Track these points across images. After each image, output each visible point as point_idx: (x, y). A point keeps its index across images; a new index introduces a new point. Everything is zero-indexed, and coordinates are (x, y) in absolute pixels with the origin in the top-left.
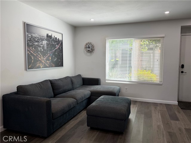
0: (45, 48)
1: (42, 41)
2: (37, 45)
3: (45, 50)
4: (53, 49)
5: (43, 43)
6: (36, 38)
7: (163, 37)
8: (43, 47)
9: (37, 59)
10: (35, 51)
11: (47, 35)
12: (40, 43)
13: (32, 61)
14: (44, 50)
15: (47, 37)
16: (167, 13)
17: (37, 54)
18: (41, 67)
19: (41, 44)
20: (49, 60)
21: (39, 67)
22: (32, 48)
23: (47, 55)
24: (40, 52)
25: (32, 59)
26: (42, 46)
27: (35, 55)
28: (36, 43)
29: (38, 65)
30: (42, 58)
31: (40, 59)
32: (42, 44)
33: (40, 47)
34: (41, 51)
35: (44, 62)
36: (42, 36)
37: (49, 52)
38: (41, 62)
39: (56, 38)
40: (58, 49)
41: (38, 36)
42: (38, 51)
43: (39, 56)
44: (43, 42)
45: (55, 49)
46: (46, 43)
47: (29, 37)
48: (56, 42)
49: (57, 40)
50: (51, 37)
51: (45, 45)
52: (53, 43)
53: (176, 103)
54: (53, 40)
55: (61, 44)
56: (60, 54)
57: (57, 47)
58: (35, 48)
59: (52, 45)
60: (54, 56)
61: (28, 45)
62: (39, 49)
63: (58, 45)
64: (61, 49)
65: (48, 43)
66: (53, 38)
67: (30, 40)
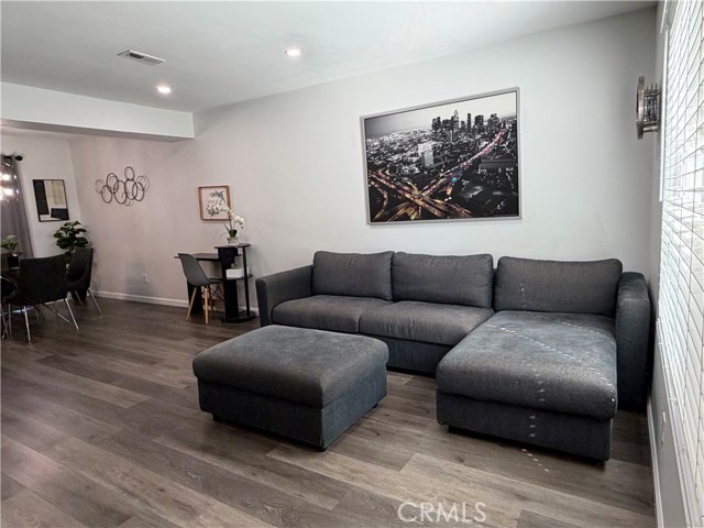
0: (429, 161)
1: (415, 144)
2: (399, 161)
3: (429, 170)
4: (465, 160)
5: (420, 152)
6: (394, 143)
8: (420, 163)
9: (399, 197)
10: (392, 178)
11: (437, 124)
12: (410, 153)
13: (385, 203)
14: (422, 170)
15: (436, 129)
17: (398, 184)
18: (413, 217)
19: (412, 156)
20: (443, 196)
21: (406, 218)
22: (383, 172)
23: (434, 183)
24: (408, 176)
25: (384, 199)
26: (415, 159)
27: (392, 186)
28: (396, 157)
29: (401, 212)
30: (416, 192)
31: (408, 196)
32: (416, 155)
33: (409, 163)
34: (411, 176)
35: (421, 203)
36: (415, 133)
37: (445, 170)
38: (412, 204)
39: (480, 117)
40: (490, 154)
41: (400, 137)
42: (403, 176)
43: (406, 188)
44: (420, 146)
45: (470, 157)
46: (430, 148)
47: (374, 146)
48: (481, 130)
49: (485, 124)
50: (452, 123)
51: (426, 155)
52: (465, 140)
54: (463, 129)
55: (507, 133)
56: (504, 170)
57: (486, 147)
58: (393, 169)
59: (462, 146)
60: (465, 183)
61: (371, 167)
62: (406, 169)
63: (490, 138)
64: (512, 151)
65: (440, 144)
66: (463, 122)
67: (378, 154)
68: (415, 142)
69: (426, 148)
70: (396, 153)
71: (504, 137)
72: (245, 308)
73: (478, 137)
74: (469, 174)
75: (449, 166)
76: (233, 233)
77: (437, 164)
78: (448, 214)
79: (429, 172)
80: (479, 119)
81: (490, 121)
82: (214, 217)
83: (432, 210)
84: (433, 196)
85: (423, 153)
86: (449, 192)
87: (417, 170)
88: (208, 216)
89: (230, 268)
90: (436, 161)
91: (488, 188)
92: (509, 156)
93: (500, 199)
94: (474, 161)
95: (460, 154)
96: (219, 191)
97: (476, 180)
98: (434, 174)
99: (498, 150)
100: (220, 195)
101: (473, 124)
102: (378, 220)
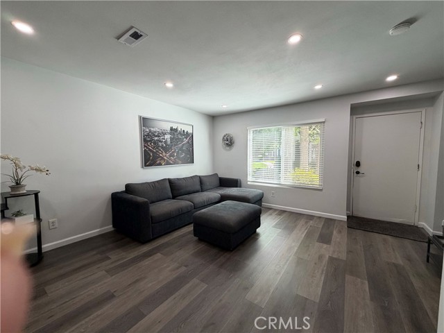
0: (169, 142)
2: (157, 140)
3: (169, 145)
6: (156, 132)
7: (324, 122)
8: (166, 142)
9: (158, 156)
10: (154, 147)
11: (171, 129)
13: (151, 158)
14: (166, 145)
15: (171, 131)
16: (318, 87)
17: (157, 150)
18: (163, 164)
19: (162, 139)
20: (173, 156)
21: (160, 164)
22: (150, 144)
23: (170, 151)
25: (151, 156)
26: (164, 141)
27: (155, 150)
28: (156, 138)
29: (158, 162)
30: (164, 154)
31: (161, 155)
32: (164, 139)
33: (162, 142)
34: (162, 147)
35: (166, 158)
36: (164, 130)
37: (174, 147)
38: (162, 158)
39: (184, 131)
40: (186, 143)
41: (158, 130)
42: (159, 146)
43: (160, 152)
44: (166, 136)
45: (181, 143)
47: (146, 131)
48: (184, 135)
50: (176, 130)
51: (168, 140)
52: (180, 137)
53: (345, 218)
54: (179, 133)
55: (191, 138)
56: (190, 149)
57: (185, 141)
58: (155, 143)
59: (178, 138)
60: (180, 152)
61: (145, 140)
62: (160, 144)
63: (186, 138)
64: (192, 144)
65: (172, 137)
66: (179, 131)
67: (148, 135)
68: (164, 134)
69: (168, 137)
70: (156, 136)
73: (183, 137)
74: (181, 149)
75: (175, 145)
77: (171, 144)
78: (175, 163)
79: (169, 147)
81: (186, 132)
83: (170, 161)
84: (170, 156)
85: (166, 139)
86: (175, 155)
87: (164, 145)
90: (171, 142)
91: (186, 154)
93: (189, 158)
94: (182, 145)
95: (179, 141)
97: (183, 151)
98: (171, 148)
99: (188, 142)
101: (182, 132)
102: (148, 166)
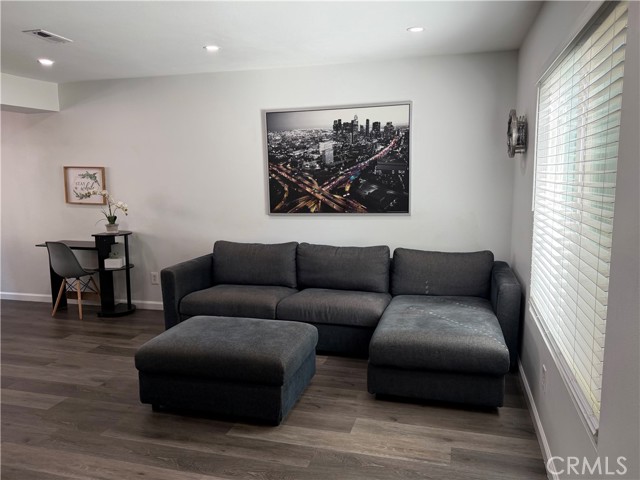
0: (330, 159)
1: (317, 142)
2: (300, 157)
3: (329, 167)
4: (363, 161)
5: (321, 150)
6: (296, 139)
8: (321, 160)
9: (300, 191)
10: (293, 172)
11: (338, 125)
12: (311, 150)
13: (285, 196)
14: (323, 166)
15: (337, 130)
17: (299, 178)
18: (313, 210)
19: (313, 153)
20: (342, 192)
21: (305, 210)
22: (285, 166)
23: (334, 180)
24: (309, 171)
25: (285, 191)
26: (316, 156)
27: (293, 180)
28: (297, 153)
29: (301, 205)
30: (316, 187)
31: (308, 190)
32: (317, 152)
33: (310, 159)
34: (312, 171)
35: (321, 197)
36: (317, 132)
37: (344, 168)
38: (312, 197)
40: (385, 157)
41: (302, 134)
42: (304, 171)
43: (307, 183)
44: (322, 145)
45: (367, 158)
46: (331, 147)
47: (276, 140)
48: (378, 135)
49: (382, 130)
50: (352, 126)
51: (327, 153)
52: (363, 142)
54: (361, 133)
55: (400, 140)
56: (396, 172)
57: (382, 151)
58: (294, 164)
59: (360, 148)
60: (362, 181)
61: (272, 160)
62: (307, 165)
63: (386, 143)
64: (404, 156)
65: (340, 144)
66: (362, 127)
67: (280, 148)
68: (317, 140)
69: (327, 147)
70: (298, 149)
71: (398, 143)
72: (126, 301)
73: (375, 141)
74: (366, 173)
75: (347, 165)
76: (112, 219)
77: (337, 163)
78: (346, 208)
79: (329, 170)
80: (376, 125)
81: (385, 128)
82: (84, 200)
83: (332, 204)
84: (333, 191)
85: (324, 151)
86: (348, 188)
87: (318, 167)
88: (77, 200)
89: (107, 257)
90: (336, 159)
91: (383, 187)
92: (401, 160)
93: (392, 197)
94: (370, 162)
95: (359, 154)
96: (91, 172)
97: (372, 180)
98: (334, 171)
99: (391, 154)
100: (93, 177)
101: (370, 129)
102: (278, 211)
